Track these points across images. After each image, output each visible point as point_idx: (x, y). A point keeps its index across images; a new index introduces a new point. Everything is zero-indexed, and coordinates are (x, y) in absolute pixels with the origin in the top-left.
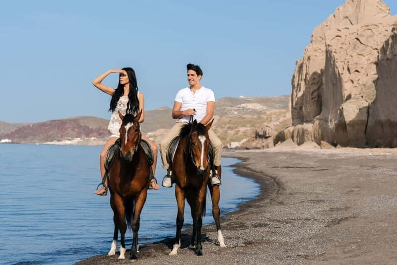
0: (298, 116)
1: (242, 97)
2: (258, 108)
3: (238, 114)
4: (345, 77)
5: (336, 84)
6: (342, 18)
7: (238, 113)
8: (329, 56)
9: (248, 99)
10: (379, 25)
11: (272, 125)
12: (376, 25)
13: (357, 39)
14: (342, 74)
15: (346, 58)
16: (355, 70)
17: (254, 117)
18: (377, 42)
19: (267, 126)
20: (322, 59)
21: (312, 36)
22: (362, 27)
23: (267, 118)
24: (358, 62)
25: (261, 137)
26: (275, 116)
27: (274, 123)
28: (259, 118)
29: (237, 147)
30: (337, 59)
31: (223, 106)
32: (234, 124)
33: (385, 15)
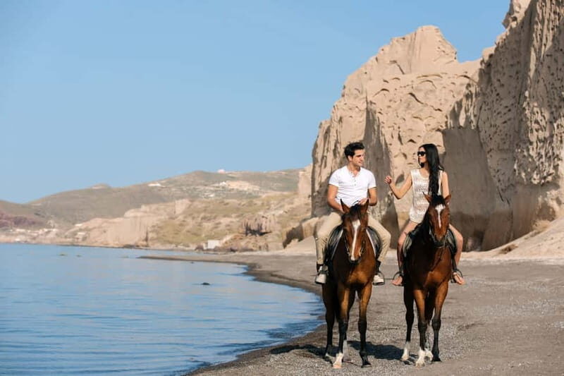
0: (323, 203)
1: (222, 171)
2: (246, 189)
3: (217, 198)
4: (395, 148)
5: (382, 158)
6: (389, 62)
7: (216, 196)
8: (371, 118)
9: (230, 175)
10: (442, 75)
11: (269, 214)
12: (439, 76)
13: (411, 94)
14: (391, 144)
15: (396, 122)
16: (409, 139)
17: (243, 203)
18: (440, 100)
19: (263, 217)
20: (360, 122)
21: (344, 87)
22: (419, 77)
23: (263, 204)
24: (414, 128)
25: (254, 232)
26: (275, 202)
27: (273, 213)
28: (250, 204)
29: (216, 247)
30: (383, 123)
31: (191, 185)
32: (212, 213)
33: (451, 59)
